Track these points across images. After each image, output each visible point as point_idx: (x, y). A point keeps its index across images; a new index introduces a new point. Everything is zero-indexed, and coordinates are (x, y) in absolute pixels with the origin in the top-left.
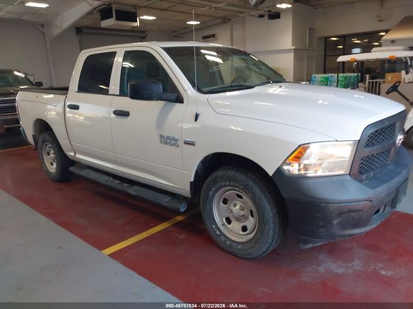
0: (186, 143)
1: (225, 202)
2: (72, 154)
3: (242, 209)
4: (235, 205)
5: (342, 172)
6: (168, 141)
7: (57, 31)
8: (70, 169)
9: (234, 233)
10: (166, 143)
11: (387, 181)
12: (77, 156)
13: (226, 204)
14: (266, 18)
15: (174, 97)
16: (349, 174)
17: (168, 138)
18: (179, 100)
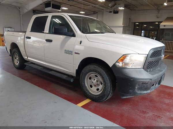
0: (75, 53)
1: (90, 78)
2: (26, 58)
3: (97, 81)
4: (94, 80)
5: (140, 67)
6: (68, 52)
7: (26, 11)
8: (25, 64)
9: (93, 91)
10: (67, 53)
11: (158, 73)
12: (28, 58)
13: (91, 79)
14: (112, 13)
15: (72, 34)
16: (143, 68)
17: (68, 51)
18: (74, 35)
